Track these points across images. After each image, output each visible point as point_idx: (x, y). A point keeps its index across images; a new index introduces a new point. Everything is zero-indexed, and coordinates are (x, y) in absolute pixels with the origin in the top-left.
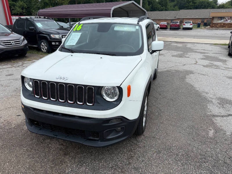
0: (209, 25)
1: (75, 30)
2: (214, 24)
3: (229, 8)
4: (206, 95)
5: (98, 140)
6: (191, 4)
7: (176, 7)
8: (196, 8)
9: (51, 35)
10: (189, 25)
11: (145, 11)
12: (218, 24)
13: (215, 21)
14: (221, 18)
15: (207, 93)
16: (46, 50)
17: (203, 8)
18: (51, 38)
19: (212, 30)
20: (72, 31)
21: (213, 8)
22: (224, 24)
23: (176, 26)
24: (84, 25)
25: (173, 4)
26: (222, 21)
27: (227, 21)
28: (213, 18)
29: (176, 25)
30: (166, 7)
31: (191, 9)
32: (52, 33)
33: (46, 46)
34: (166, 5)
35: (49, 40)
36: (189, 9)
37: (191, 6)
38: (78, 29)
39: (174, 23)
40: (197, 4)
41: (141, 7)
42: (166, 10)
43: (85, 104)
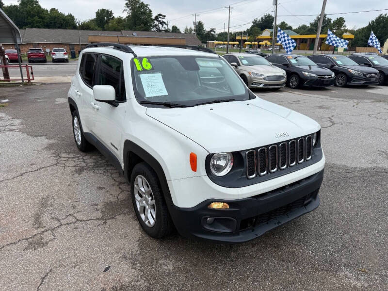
10: (62, 55)
23: (40, 56)
29: (38, 54)
38: (145, 67)
39: (35, 51)
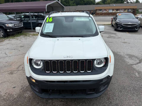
0: (94, 14)
1: (47, 21)
2: (97, 13)
3: (102, 4)
4: (120, 54)
5: (94, 93)
6: (82, 2)
7: (74, 4)
8: (85, 4)
9: (6, 25)
11: (64, 6)
12: (99, 13)
13: (98, 12)
14: (100, 10)
15: (120, 53)
16: (2, 35)
17: (89, 5)
18: (6, 27)
19: (96, 16)
20: (46, 22)
21: (94, 4)
22: (102, 13)
24: (54, 18)
25: (72, 2)
26: (101, 11)
27: (103, 11)
28: (96, 10)
30: (69, 4)
31: (82, 5)
32: (6, 23)
33: (2, 33)
34: (69, 3)
35: (5, 28)
36: (81, 5)
37: (82, 3)
38: (50, 21)
40: (85, 2)
41: (60, 2)
42: (69, 6)
43: (86, 72)
